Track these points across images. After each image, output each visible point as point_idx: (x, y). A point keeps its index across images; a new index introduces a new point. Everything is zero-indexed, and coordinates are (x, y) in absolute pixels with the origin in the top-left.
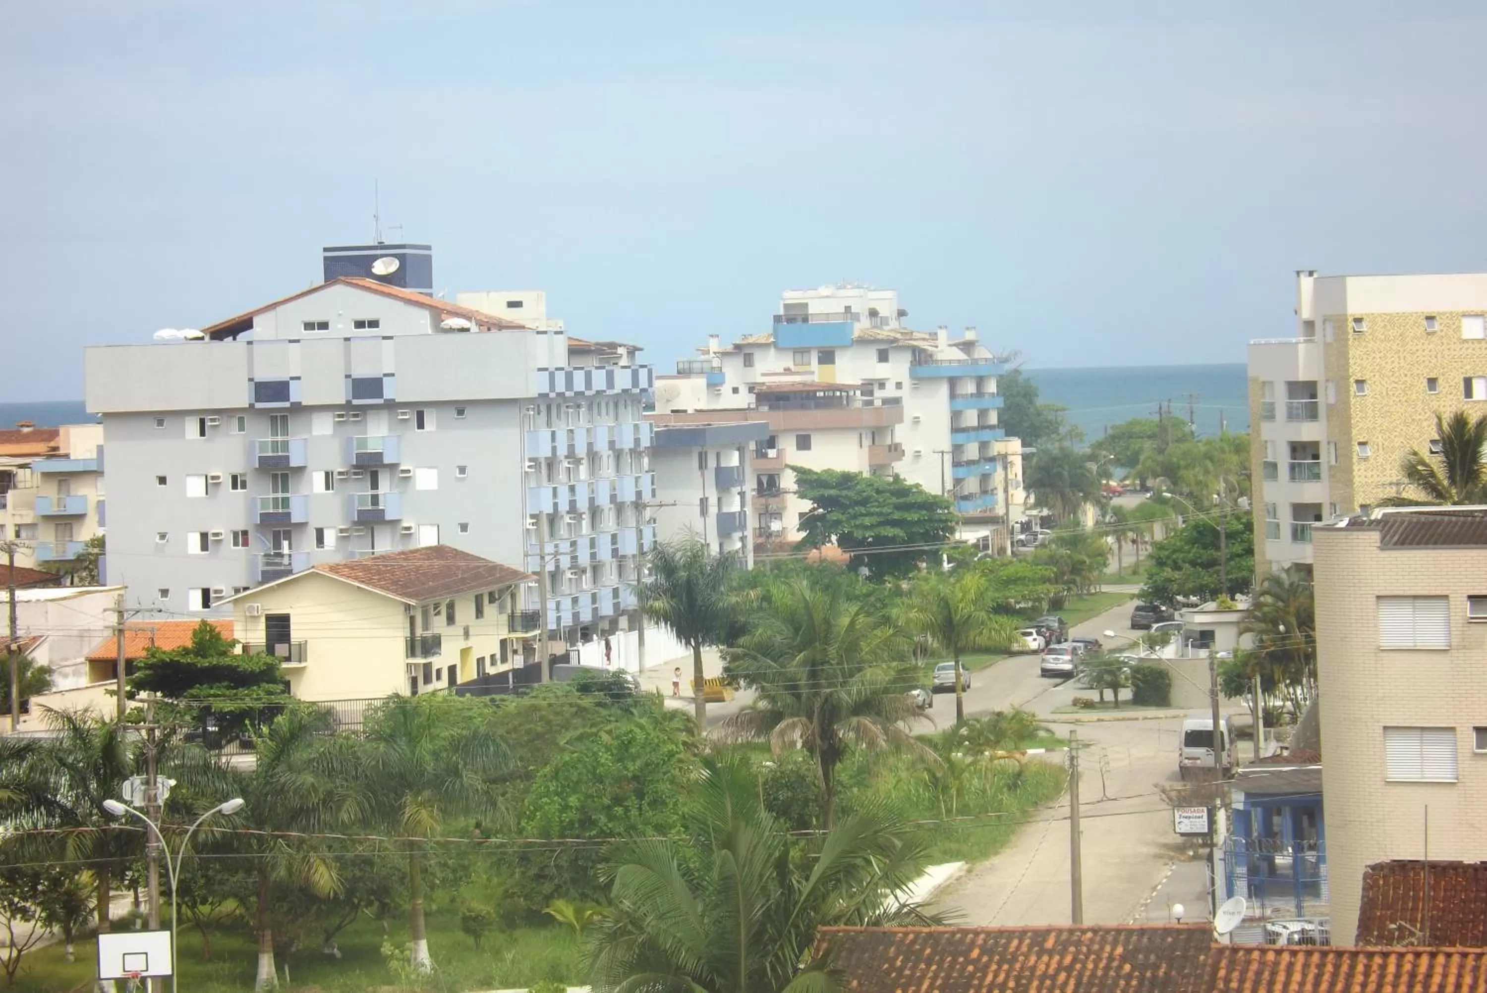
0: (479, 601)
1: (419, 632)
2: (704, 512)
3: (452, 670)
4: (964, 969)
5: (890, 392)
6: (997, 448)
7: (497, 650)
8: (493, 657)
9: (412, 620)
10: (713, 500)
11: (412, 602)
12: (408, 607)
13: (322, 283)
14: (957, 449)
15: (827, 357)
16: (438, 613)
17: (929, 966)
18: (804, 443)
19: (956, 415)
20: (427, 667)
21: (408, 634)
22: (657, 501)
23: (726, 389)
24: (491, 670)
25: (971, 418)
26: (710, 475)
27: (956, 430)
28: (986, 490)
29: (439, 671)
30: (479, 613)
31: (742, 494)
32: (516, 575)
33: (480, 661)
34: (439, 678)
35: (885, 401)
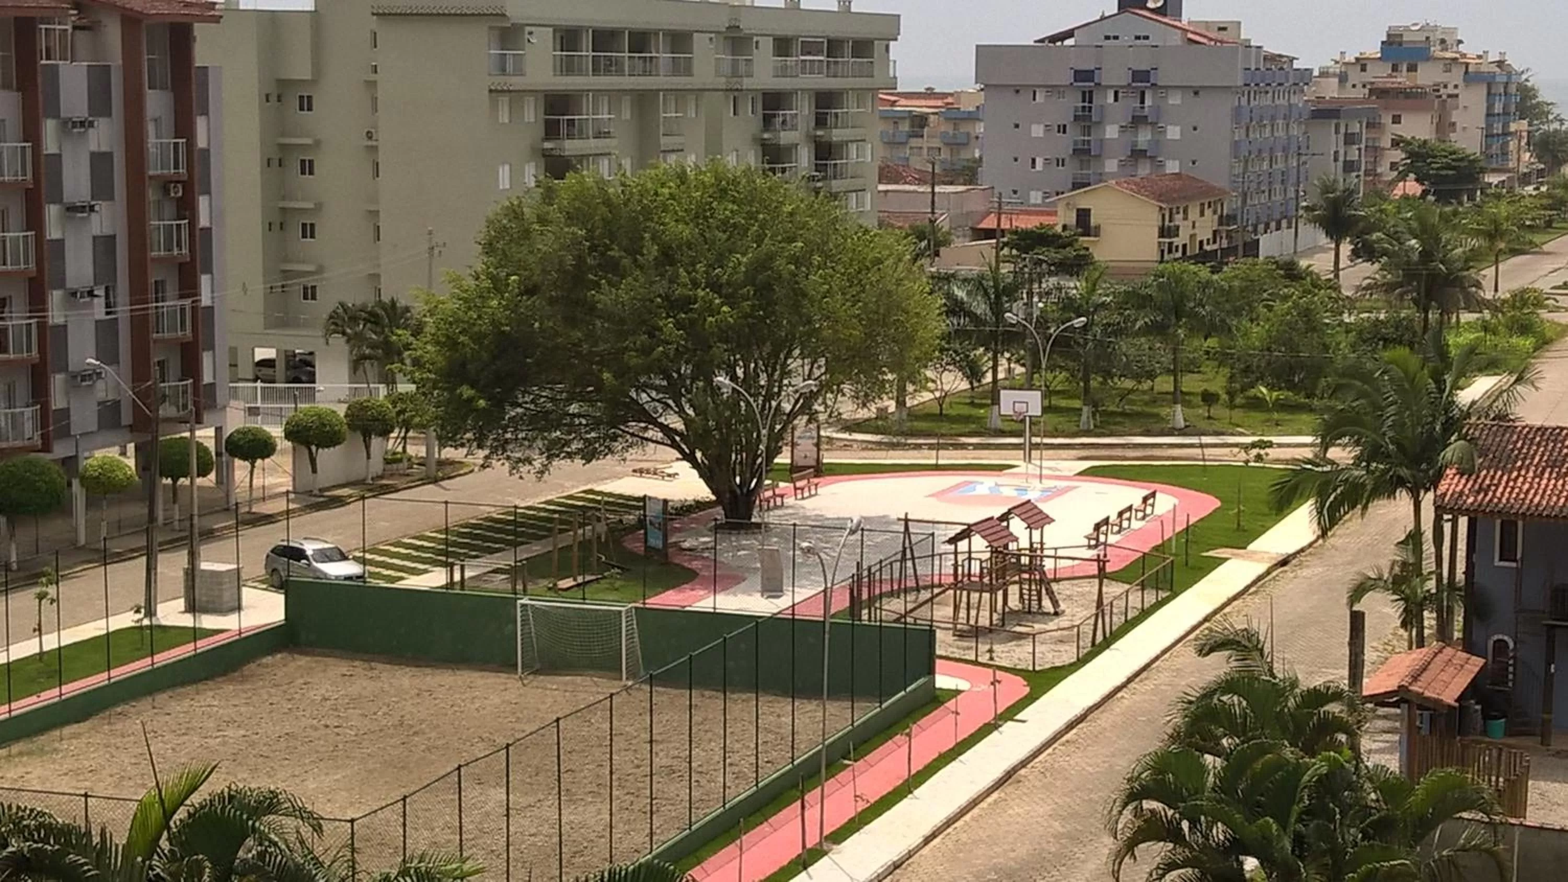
0: (1202, 205)
1: (1167, 223)
2: (1336, 160)
3: (1184, 246)
4: (1561, 451)
5: (1451, 90)
6: (1513, 127)
7: (1210, 236)
8: (1208, 240)
9: (1163, 216)
10: (1342, 152)
11: (1164, 206)
12: (1161, 208)
13: (1116, 11)
14: (1489, 126)
15: (1412, 68)
16: (1178, 213)
17: (1538, 447)
18: (1396, 120)
19: (1490, 106)
20: (1170, 244)
21: (1160, 224)
22: (1310, 152)
23: (1349, 85)
24: (1207, 248)
25: (1498, 108)
26: (1341, 137)
27: (1489, 115)
28: (1505, 153)
29: (1177, 247)
30: (1202, 214)
31: (1360, 149)
32: (1223, 192)
33: (1201, 242)
34: (1177, 251)
35: (1450, 96)
